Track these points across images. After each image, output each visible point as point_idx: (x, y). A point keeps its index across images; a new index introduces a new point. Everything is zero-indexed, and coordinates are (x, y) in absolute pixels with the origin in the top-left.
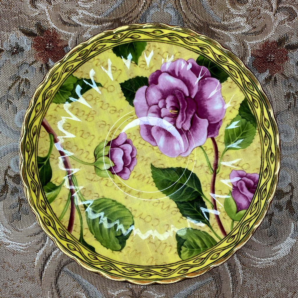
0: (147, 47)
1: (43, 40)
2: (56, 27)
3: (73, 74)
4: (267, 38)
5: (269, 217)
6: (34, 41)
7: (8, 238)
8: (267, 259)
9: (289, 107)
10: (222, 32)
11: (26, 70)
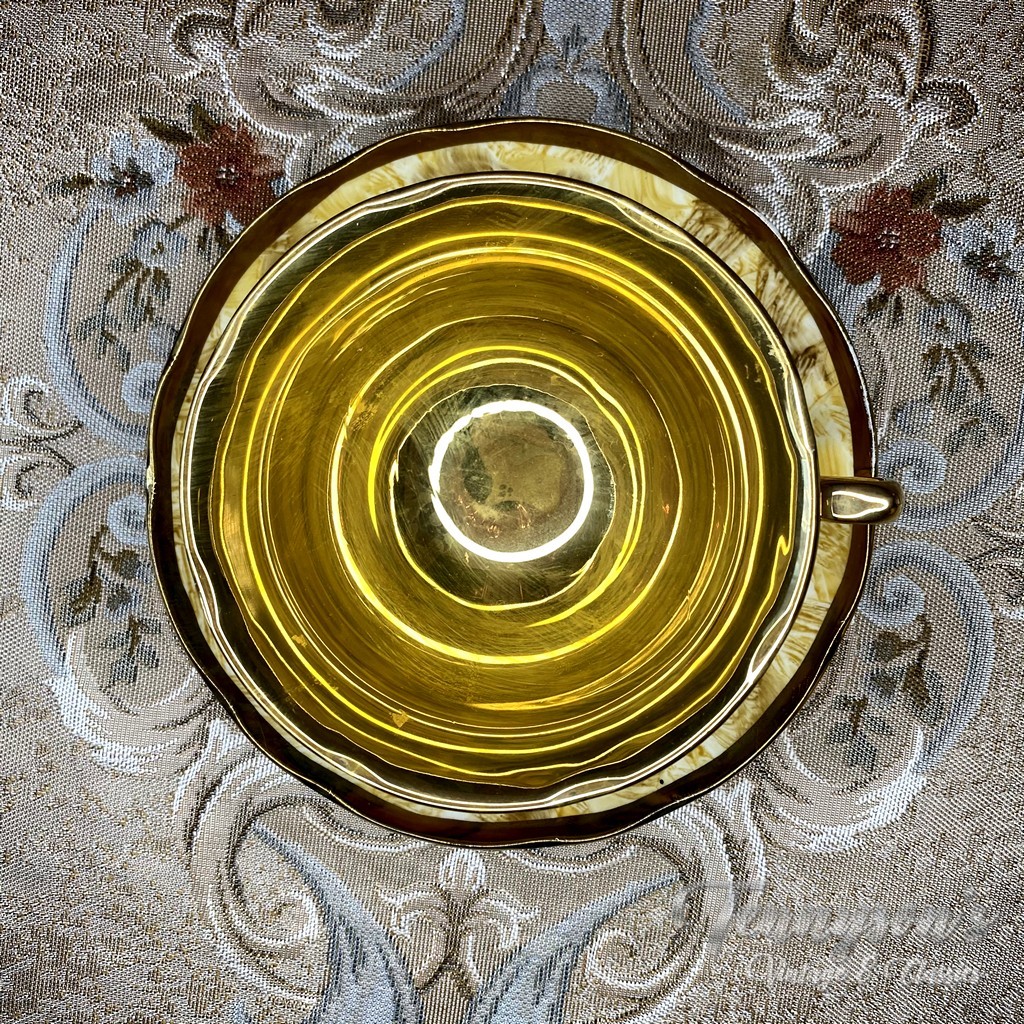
1: (210, 152)
2: (249, 116)
6: (182, 158)
7: (99, 729)
8: (839, 829)
9: (935, 390)
10: (747, 153)
11: (159, 243)
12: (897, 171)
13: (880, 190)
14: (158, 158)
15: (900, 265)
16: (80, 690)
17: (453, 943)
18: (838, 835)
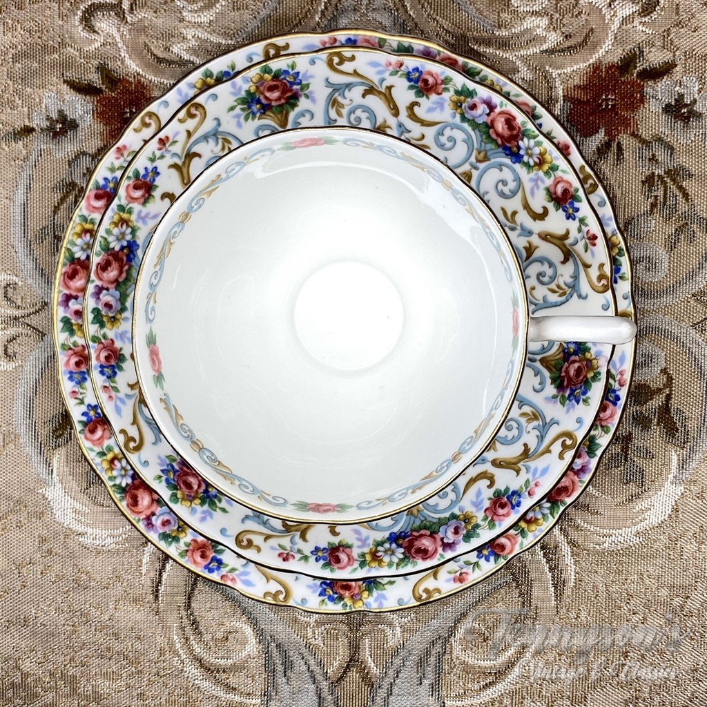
1: (116, 99)
2: (141, 71)
4: (597, 57)
5: (622, 443)
6: (97, 106)
7: (83, 520)
8: (624, 531)
9: (653, 206)
10: (498, 53)
11: (87, 169)
12: (607, 51)
13: (596, 68)
14: (80, 108)
15: (617, 119)
16: (66, 494)
17: (355, 647)
18: (623, 535)
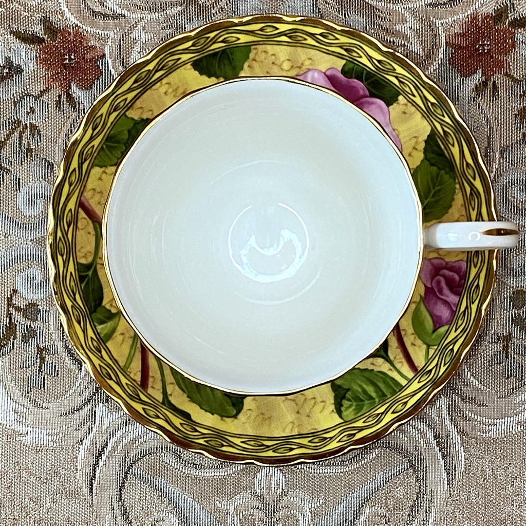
0: (252, 55)
1: (56, 48)
2: (78, 22)
3: (127, 113)
4: (474, 9)
5: (504, 342)
6: (40, 53)
7: (24, 422)
8: (506, 420)
9: (525, 135)
11: (31, 108)
12: (483, 4)
13: (474, 18)
14: (24, 55)
15: (492, 61)
